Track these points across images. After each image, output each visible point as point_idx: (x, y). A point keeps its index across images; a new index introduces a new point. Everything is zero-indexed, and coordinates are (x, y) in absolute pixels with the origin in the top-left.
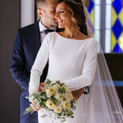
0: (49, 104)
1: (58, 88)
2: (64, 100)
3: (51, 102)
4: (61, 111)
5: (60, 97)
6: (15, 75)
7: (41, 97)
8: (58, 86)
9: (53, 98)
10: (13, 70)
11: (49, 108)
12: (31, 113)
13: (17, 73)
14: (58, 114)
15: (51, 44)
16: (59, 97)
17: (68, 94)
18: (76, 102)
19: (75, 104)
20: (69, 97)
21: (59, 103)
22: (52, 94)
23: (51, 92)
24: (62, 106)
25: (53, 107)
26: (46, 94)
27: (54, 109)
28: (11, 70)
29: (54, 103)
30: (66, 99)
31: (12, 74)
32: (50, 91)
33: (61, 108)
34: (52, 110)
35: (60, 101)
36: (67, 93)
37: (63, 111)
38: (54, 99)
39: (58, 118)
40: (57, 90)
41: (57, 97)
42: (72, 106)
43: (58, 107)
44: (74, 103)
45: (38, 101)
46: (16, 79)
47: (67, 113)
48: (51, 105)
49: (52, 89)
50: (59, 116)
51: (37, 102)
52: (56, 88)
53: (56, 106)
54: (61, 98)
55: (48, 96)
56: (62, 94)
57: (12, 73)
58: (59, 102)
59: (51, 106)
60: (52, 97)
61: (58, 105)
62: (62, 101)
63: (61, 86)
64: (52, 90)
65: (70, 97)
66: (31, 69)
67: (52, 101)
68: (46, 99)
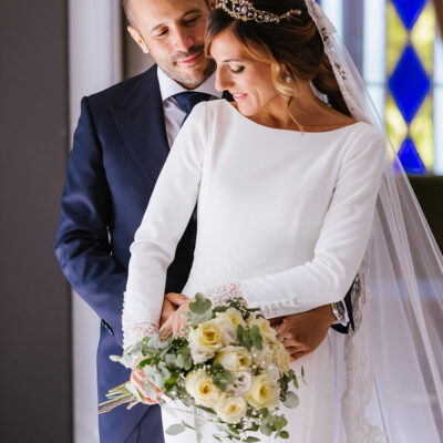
0: (197, 387)
1: (234, 329)
2: (257, 372)
3: (208, 381)
4: (244, 415)
5: (243, 361)
6: (74, 268)
7: (170, 358)
8: (234, 321)
9: (213, 365)
10: (64, 252)
11: (198, 402)
12: (129, 408)
13: (82, 261)
14: (230, 425)
15: (208, 147)
16: (239, 363)
17: (272, 352)
18: (299, 380)
19: (296, 385)
20: (274, 361)
21: (235, 386)
22: (212, 352)
23: (206, 345)
24: (247, 398)
25: (212, 400)
26: (189, 350)
27: (216, 408)
28: (58, 252)
29: (217, 383)
30: (262, 369)
31: (65, 266)
32: (205, 339)
33: (242, 406)
34: (210, 410)
35: (240, 379)
36: (266, 348)
37: (249, 413)
38: (220, 368)
39: (230, 437)
40: (230, 333)
41: (230, 360)
42: (284, 395)
43: (231, 402)
44: (291, 384)
45: (157, 376)
46: (77, 283)
47: (266, 421)
48: (206, 391)
49: (212, 330)
50: (233, 433)
51: (153, 378)
52: (226, 326)
53: (224, 394)
54: (242, 368)
55: (198, 359)
56: (249, 350)
57: (63, 262)
58: (237, 382)
59: (207, 396)
60: (209, 362)
61: (232, 393)
62: (248, 377)
63: (246, 318)
64: (210, 335)
65: (279, 361)
66: (133, 241)
67: (210, 379)
68: (187, 368)
